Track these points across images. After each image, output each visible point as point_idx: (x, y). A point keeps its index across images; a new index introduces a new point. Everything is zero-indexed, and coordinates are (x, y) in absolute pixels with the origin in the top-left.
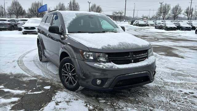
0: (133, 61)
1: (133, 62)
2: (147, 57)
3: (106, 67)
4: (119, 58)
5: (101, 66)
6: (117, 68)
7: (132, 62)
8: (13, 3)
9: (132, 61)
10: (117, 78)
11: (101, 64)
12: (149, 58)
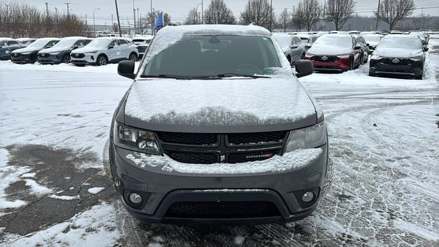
0: (223, 157)
1: (225, 162)
2: (280, 152)
3: (147, 166)
4: (184, 147)
5: (137, 161)
6: (171, 169)
7: (222, 160)
8: (213, 4)
9: (220, 158)
10: (171, 194)
11: (139, 158)
12: (286, 154)
